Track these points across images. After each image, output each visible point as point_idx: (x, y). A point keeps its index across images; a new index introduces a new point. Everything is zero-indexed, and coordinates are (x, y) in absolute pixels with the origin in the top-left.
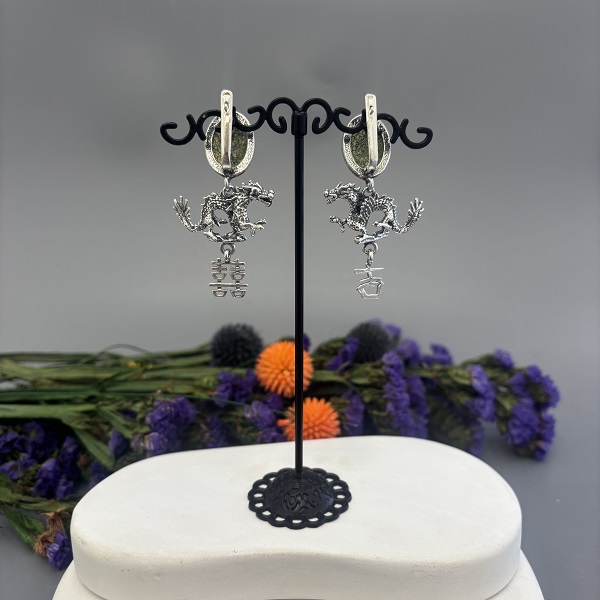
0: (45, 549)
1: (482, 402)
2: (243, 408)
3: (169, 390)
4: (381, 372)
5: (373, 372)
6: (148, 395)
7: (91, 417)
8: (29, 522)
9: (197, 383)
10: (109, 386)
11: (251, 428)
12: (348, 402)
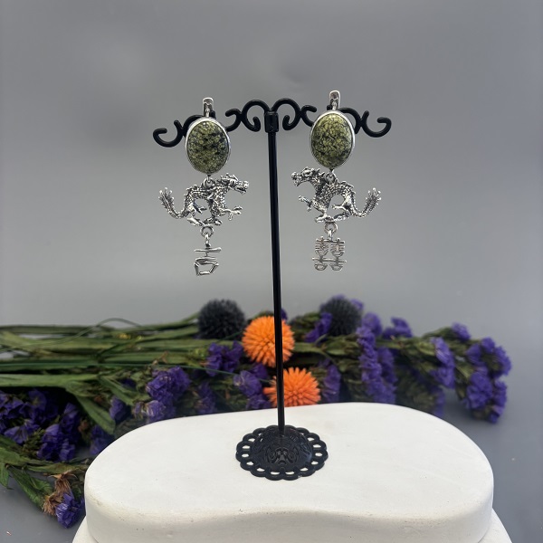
0: (54, 509)
1: (444, 371)
2: (232, 377)
3: (164, 360)
4: (355, 344)
5: (349, 344)
6: (145, 365)
7: (93, 385)
8: (37, 483)
9: (190, 354)
10: (107, 357)
11: (240, 395)
12: (326, 371)
